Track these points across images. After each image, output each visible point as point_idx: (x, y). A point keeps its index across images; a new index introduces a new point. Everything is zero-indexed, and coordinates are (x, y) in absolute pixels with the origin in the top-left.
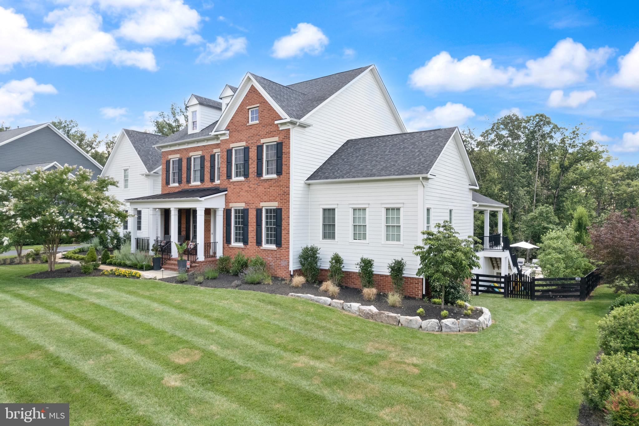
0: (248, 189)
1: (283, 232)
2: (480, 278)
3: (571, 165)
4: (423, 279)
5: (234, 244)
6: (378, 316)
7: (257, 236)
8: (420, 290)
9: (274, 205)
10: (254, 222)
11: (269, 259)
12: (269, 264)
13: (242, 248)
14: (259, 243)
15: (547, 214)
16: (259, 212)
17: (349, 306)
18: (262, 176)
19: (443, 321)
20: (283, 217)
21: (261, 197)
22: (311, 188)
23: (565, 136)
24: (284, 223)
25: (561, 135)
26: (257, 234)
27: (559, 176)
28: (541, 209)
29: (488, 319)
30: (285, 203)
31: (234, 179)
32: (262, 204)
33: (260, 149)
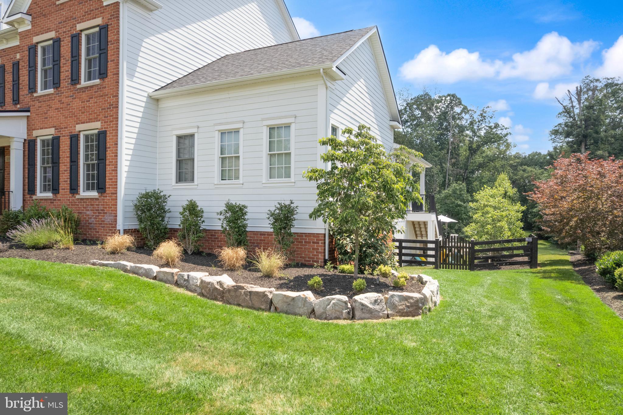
0: (58, 105)
1: (108, 168)
2: (404, 244)
3: (479, 147)
4: (325, 234)
5: (40, 194)
6: (233, 293)
7: (71, 179)
8: (321, 253)
9: (95, 127)
10: (67, 157)
11: (88, 213)
12: (88, 221)
13: (51, 199)
14: (74, 189)
15: (460, 191)
16: (74, 139)
17: (186, 277)
18: (79, 83)
19: (356, 297)
20: (108, 145)
21: (77, 116)
22: (160, 106)
23: (473, 118)
24: (109, 154)
25: (470, 117)
26: (71, 176)
27: (468, 158)
28: (454, 186)
29: (436, 293)
30: (110, 122)
31: (40, 92)
32: (79, 127)
33: (76, 38)
